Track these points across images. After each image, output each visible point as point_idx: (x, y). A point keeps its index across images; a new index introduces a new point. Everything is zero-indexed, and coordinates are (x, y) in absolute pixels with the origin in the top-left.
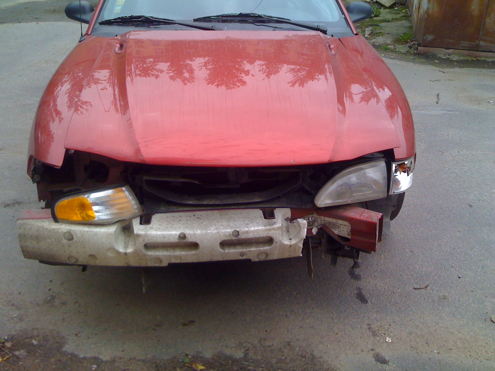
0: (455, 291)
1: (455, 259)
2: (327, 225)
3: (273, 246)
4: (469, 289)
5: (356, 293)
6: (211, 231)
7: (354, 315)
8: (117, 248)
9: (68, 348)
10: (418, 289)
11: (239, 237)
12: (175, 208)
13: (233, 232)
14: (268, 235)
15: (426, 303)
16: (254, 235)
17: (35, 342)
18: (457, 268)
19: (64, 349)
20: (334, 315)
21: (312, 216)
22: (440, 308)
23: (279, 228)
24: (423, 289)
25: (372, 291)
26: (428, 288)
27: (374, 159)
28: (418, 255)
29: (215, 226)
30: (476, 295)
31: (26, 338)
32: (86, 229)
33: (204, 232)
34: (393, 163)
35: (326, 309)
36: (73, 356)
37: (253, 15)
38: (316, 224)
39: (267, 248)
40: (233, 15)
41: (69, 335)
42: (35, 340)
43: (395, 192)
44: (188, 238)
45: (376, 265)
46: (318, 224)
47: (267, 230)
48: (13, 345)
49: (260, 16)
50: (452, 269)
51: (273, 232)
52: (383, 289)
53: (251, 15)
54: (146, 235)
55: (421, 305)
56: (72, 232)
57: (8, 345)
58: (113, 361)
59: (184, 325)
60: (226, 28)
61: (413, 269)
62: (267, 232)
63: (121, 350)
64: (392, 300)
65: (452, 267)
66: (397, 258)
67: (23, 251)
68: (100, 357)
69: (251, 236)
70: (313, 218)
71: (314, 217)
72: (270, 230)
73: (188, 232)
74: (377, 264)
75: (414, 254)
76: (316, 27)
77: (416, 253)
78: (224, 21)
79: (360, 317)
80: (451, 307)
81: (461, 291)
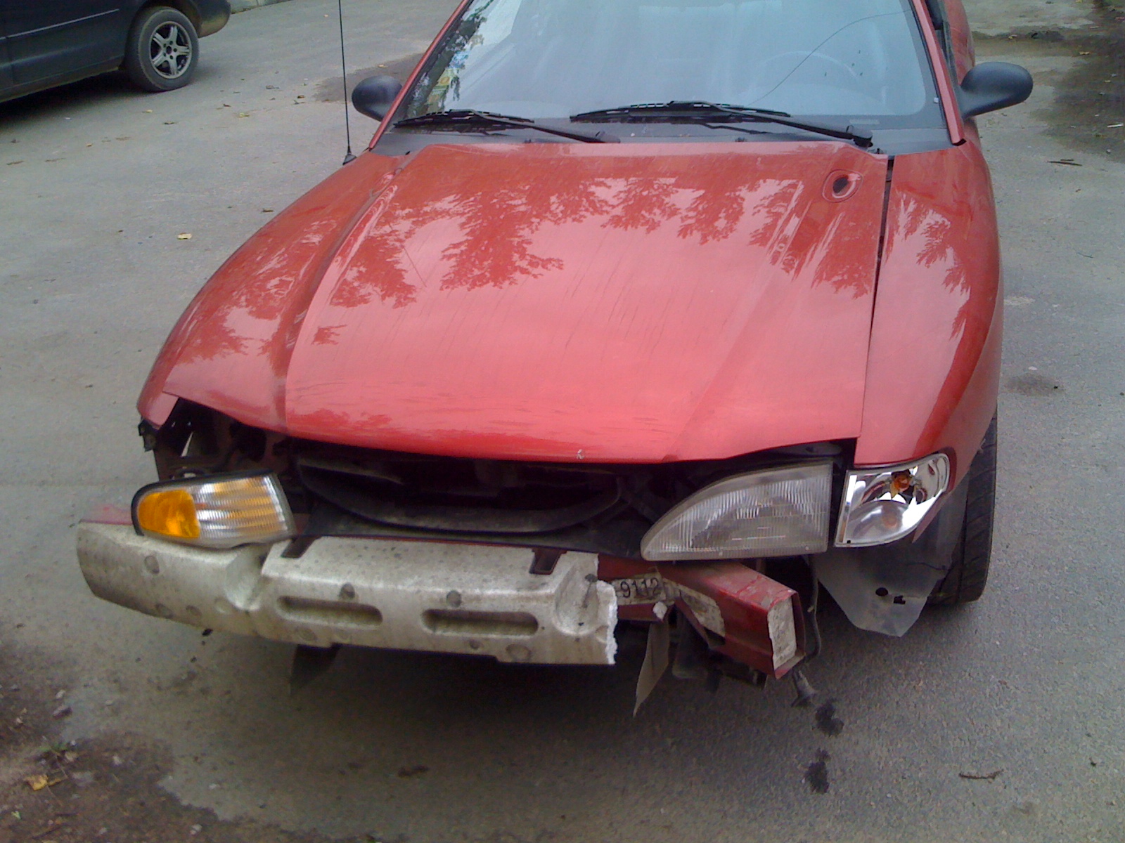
0: (1064, 796)
1: (1108, 716)
2: (686, 601)
3: (537, 634)
4: (1104, 798)
5: (809, 765)
6: (405, 588)
7: (778, 815)
8: (230, 599)
9: (169, 783)
10: (970, 777)
11: (462, 607)
12: (364, 529)
13: (449, 595)
14: (523, 610)
15: (973, 817)
16: (492, 605)
17: (117, 760)
18: (1099, 741)
19: (160, 784)
20: (731, 807)
21: (652, 577)
22: (1004, 832)
23: (549, 597)
24: (983, 780)
25: (853, 765)
26: (998, 779)
27: (809, 459)
28: (1015, 693)
29: (419, 577)
30: (1115, 816)
31: (107, 750)
32: (180, 553)
33: (391, 586)
34: (850, 473)
35: (722, 790)
36: (172, 799)
37: (700, 105)
38: (663, 596)
39: (524, 637)
40: (653, 106)
41: (183, 757)
42: (120, 756)
43: (852, 542)
44: (358, 596)
45: (895, 705)
46: (667, 596)
47: (521, 598)
48: (77, 760)
49: (713, 108)
50: (1086, 741)
51: (534, 603)
52: (882, 764)
53: (695, 105)
54: (280, 581)
55: (958, 818)
56: (157, 558)
57: (70, 757)
58: (236, 823)
59: (403, 773)
60: (633, 135)
61: (983, 727)
62: (522, 603)
63: (261, 802)
64: (889, 795)
65: (1089, 735)
66: (957, 695)
67: (90, 583)
68: (216, 811)
69: (485, 607)
70: (654, 581)
71: (657, 580)
72: (528, 599)
73: (359, 583)
74: (897, 703)
75: (1006, 689)
76: (844, 131)
77: (1011, 687)
78: (635, 120)
79: (790, 824)
80: (1032, 834)
81: (1079, 801)
